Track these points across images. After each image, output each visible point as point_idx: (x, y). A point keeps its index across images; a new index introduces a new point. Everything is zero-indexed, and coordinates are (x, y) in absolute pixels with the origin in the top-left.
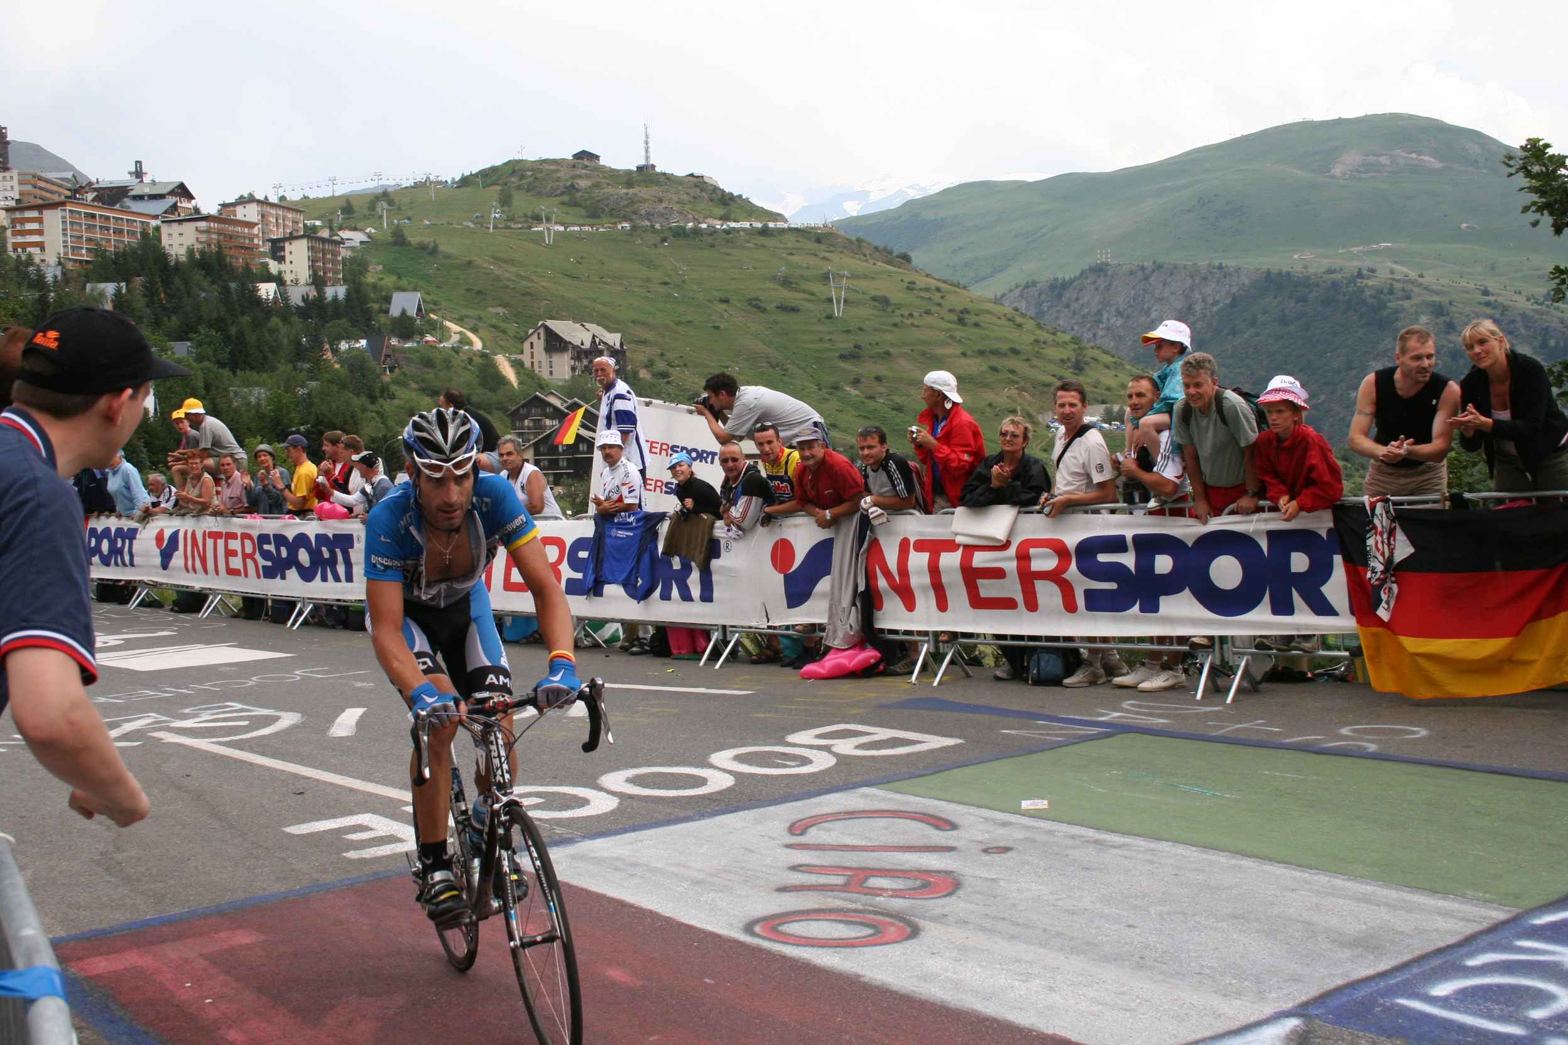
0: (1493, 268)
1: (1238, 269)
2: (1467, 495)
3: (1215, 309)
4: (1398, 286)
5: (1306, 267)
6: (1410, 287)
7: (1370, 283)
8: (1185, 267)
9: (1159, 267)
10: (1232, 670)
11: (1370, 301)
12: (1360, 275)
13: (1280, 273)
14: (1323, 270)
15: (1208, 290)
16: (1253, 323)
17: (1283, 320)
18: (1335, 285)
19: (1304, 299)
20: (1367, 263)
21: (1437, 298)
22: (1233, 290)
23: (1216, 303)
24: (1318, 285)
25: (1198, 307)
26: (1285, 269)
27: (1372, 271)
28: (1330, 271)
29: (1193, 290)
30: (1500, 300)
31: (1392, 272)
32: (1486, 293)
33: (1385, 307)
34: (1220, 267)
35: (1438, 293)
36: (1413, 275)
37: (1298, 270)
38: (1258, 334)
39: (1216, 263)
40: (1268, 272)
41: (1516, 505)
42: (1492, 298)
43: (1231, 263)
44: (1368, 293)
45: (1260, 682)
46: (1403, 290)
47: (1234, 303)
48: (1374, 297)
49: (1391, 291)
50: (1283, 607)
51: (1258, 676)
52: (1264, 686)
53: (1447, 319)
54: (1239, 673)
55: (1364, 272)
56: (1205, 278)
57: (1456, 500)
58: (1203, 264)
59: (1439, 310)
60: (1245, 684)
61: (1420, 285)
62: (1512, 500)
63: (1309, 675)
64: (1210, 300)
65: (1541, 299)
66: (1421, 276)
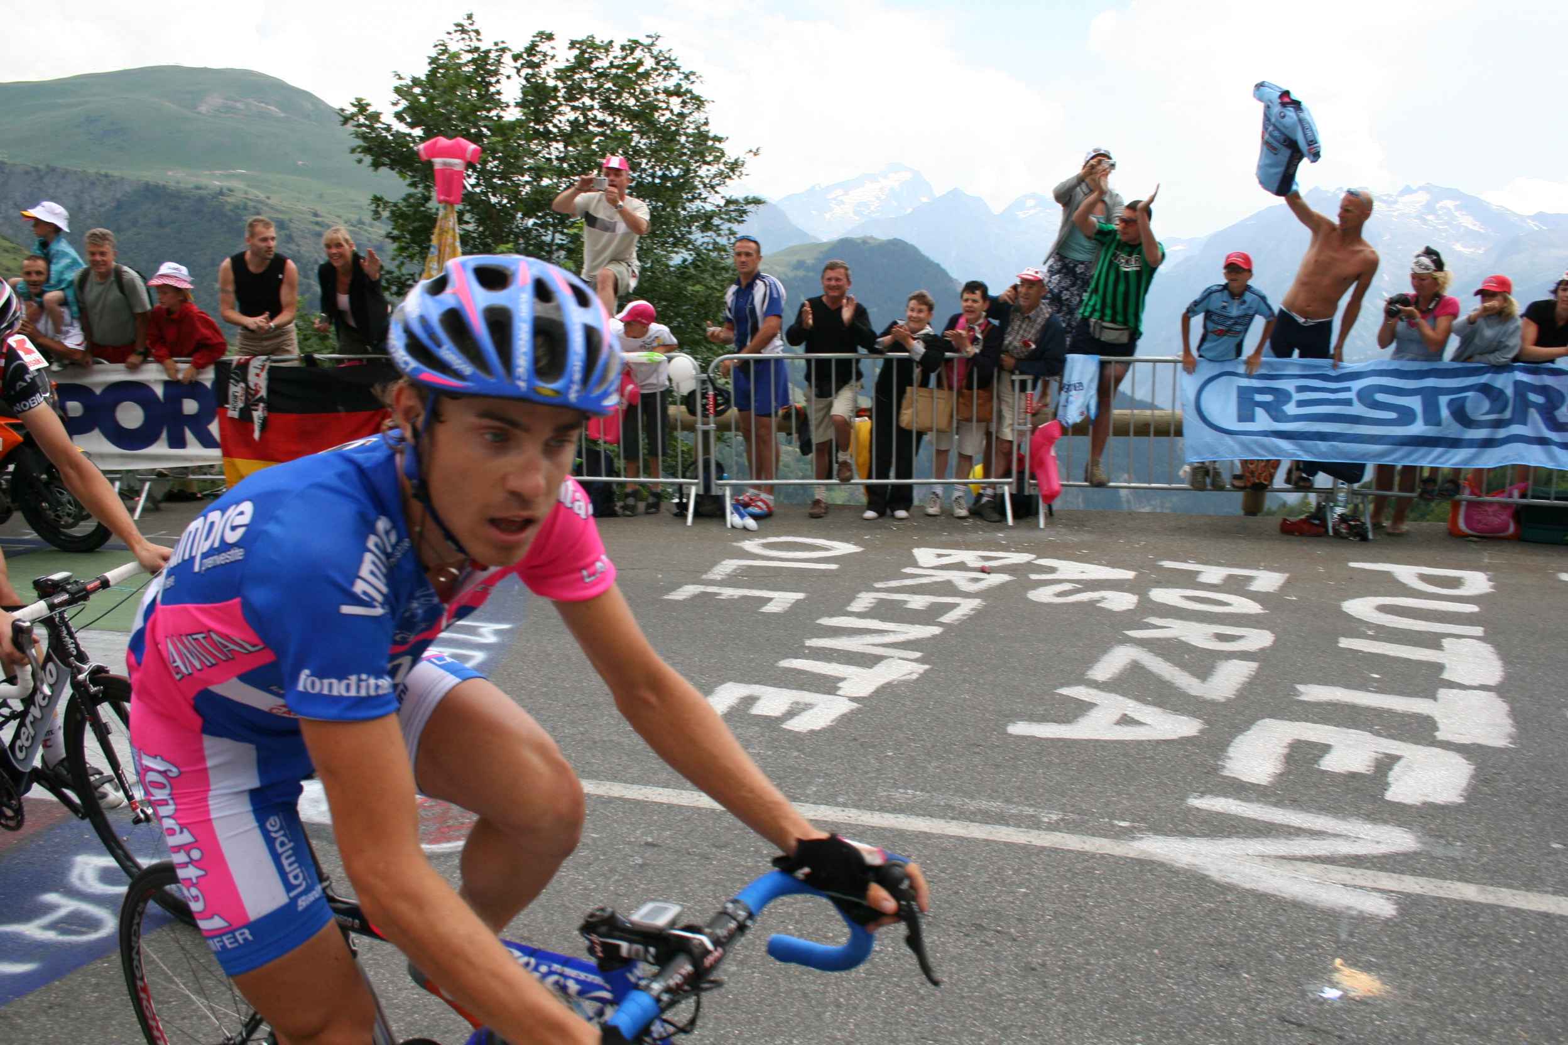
0: (321, 196)
1: (122, 179)
2: (317, 356)
3: (103, 209)
4: (251, 204)
5: (178, 182)
6: (260, 206)
7: (229, 200)
8: (75, 172)
9: (53, 170)
10: (138, 493)
11: (230, 213)
12: (221, 193)
13: (157, 186)
14: (191, 186)
15: (95, 194)
16: (134, 223)
17: (160, 224)
18: (201, 199)
19: (176, 208)
20: (226, 184)
21: (281, 216)
22: (118, 195)
23: (101, 206)
24: (188, 198)
25: (88, 207)
26: (161, 183)
27: (230, 190)
28: (198, 188)
29: (82, 192)
30: (326, 221)
31: (246, 193)
32: (316, 215)
33: (240, 220)
34: (106, 176)
35: (281, 212)
36: (262, 196)
37: (172, 185)
38: (139, 234)
39: (103, 172)
40: (147, 185)
41: (351, 363)
42: (319, 219)
43: (116, 173)
44: (228, 207)
45: (160, 502)
46: (255, 207)
47: (119, 205)
48: (231, 210)
49: (245, 208)
50: (178, 442)
51: (159, 495)
52: (163, 505)
53: (287, 232)
54: (144, 495)
55: (225, 190)
56: (93, 184)
57: (309, 359)
58: (92, 171)
59: (281, 225)
60: (149, 505)
61: (267, 205)
62: (349, 360)
63: (199, 495)
64: (98, 202)
65: (355, 223)
66: (268, 198)
